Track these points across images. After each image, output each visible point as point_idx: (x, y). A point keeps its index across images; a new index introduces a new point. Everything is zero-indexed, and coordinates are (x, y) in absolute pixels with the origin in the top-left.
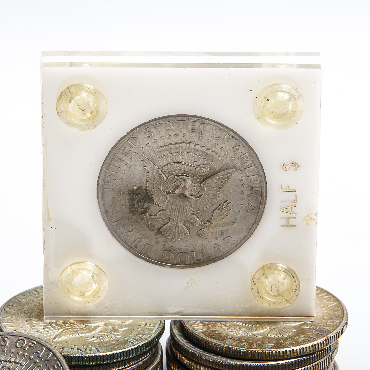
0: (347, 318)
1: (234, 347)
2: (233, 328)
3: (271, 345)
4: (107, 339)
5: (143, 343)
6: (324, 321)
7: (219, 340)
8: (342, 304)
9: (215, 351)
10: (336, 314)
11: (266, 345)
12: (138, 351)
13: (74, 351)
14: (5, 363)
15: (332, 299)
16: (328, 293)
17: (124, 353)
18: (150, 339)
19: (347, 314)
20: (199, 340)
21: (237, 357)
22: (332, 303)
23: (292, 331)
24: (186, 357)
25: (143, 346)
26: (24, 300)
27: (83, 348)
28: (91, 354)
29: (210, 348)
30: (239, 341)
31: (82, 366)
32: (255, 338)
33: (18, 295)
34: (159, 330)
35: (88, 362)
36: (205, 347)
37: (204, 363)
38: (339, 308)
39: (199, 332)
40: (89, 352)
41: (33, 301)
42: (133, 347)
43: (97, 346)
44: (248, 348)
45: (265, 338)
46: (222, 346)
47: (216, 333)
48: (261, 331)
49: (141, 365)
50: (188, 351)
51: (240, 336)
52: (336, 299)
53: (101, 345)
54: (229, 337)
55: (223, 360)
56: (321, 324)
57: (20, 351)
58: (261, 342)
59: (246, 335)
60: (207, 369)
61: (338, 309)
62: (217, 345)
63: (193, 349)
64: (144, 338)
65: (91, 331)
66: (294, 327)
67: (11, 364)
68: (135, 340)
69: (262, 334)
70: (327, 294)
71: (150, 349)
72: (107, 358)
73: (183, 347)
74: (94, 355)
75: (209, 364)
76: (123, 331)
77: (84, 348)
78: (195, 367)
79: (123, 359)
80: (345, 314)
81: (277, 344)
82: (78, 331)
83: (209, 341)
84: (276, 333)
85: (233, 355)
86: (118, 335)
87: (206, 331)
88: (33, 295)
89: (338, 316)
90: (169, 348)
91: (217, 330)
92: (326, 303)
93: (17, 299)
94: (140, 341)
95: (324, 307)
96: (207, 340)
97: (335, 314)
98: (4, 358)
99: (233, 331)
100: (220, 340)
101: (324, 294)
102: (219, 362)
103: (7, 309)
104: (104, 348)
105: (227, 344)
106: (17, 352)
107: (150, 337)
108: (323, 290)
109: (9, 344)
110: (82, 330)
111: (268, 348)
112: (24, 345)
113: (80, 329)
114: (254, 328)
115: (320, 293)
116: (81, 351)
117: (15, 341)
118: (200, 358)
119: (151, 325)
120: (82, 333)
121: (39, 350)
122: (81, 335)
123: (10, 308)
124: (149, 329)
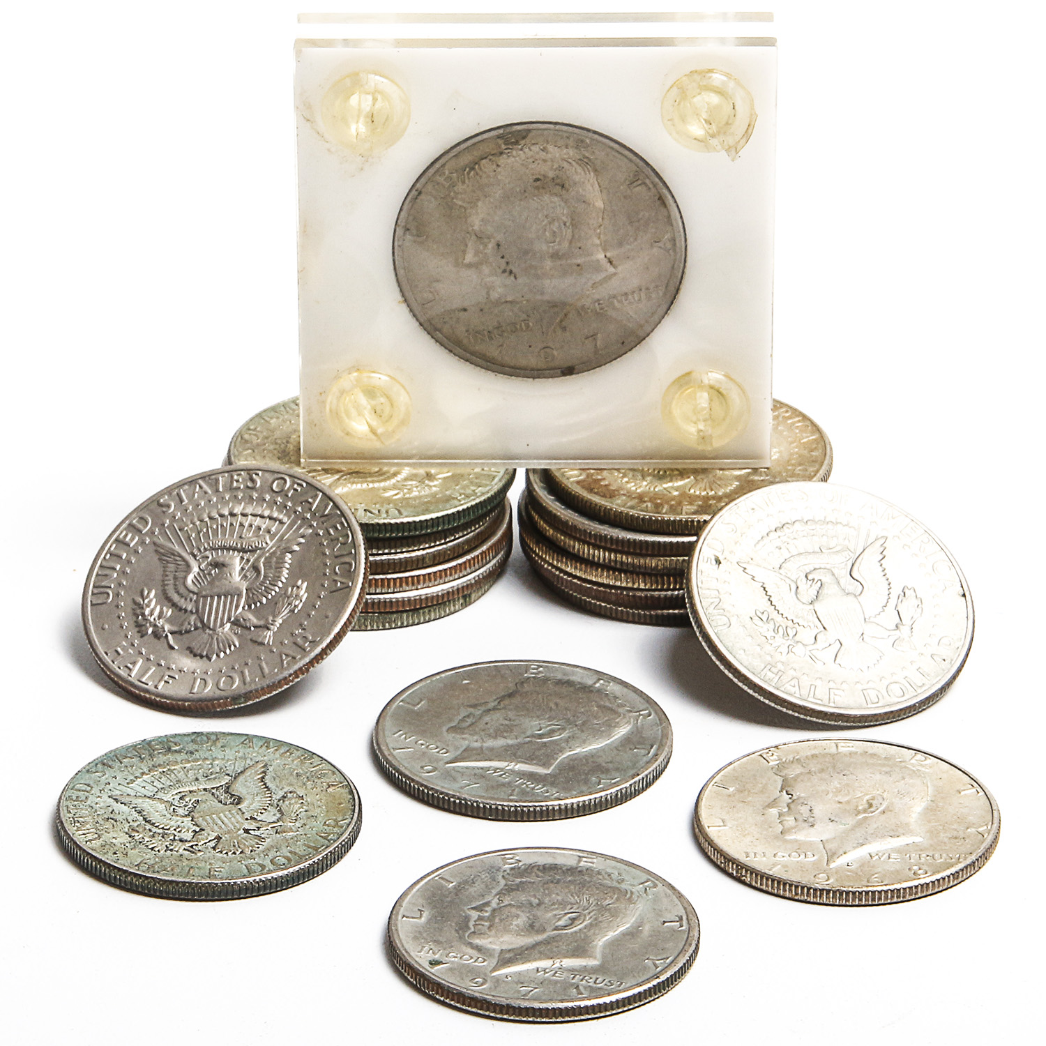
1: (629, 510)
2: (631, 476)
3: (693, 508)
4: (415, 494)
5: (478, 501)
6: (790, 468)
7: (604, 496)
8: (825, 439)
9: (596, 515)
10: (812, 456)
11: (684, 507)
12: (469, 514)
13: (359, 514)
14: (254, 518)
15: (810, 428)
16: (805, 417)
18: (489, 495)
19: (830, 455)
20: (572, 495)
22: (809, 435)
23: (732, 483)
24: (551, 525)
25: (477, 507)
26: (274, 420)
27: (374, 509)
28: (388, 520)
29: (589, 511)
30: (638, 499)
31: (373, 539)
32: (667, 495)
33: (265, 411)
34: (504, 478)
35: (382, 533)
36: (580, 507)
37: (580, 535)
38: (820, 446)
39: (573, 481)
40: (385, 516)
41: (290, 422)
42: (460, 508)
43: (398, 504)
44: (652, 513)
45: (685, 497)
46: (608, 507)
47: (601, 485)
48: (680, 483)
49: (474, 537)
50: (555, 515)
51: (641, 491)
52: (816, 429)
53: (406, 503)
54: (622, 492)
55: (614, 533)
57: (279, 499)
58: (676, 502)
59: (652, 489)
61: (816, 448)
62: (600, 506)
63: (563, 511)
64: (479, 492)
65: (388, 478)
66: (738, 478)
67: (264, 520)
69: (680, 488)
70: (803, 420)
71: (490, 510)
72: (415, 525)
73: (546, 507)
74: (393, 521)
75: (590, 538)
76: (445, 478)
77: (376, 509)
79: (443, 527)
80: (827, 457)
81: (702, 507)
82: (367, 477)
84: (704, 486)
86: (434, 486)
87: (584, 481)
88: (291, 412)
89: (815, 459)
90: (523, 508)
91: (604, 479)
92: (798, 435)
93: (264, 419)
94: (473, 498)
95: (795, 442)
98: (251, 509)
99: (631, 481)
100: (606, 497)
101: (797, 419)
102: (606, 536)
103: (246, 437)
104: (411, 509)
105: (617, 505)
106: (275, 500)
107: (489, 490)
108: (796, 413)
109: (261, 485)
110: (373, 476)
111: (687, 514)
112: (286, 488)
113: (371, 475)
114: (667, 477)
115: (790, 418)
116: (371, 515)
117: (271, 480)
118: (574, 528)
119: (493, 469)
120: (373, 482)
121: (312, 498)
122: (371, 485)
123: (250, 434)
124: (489, 476)
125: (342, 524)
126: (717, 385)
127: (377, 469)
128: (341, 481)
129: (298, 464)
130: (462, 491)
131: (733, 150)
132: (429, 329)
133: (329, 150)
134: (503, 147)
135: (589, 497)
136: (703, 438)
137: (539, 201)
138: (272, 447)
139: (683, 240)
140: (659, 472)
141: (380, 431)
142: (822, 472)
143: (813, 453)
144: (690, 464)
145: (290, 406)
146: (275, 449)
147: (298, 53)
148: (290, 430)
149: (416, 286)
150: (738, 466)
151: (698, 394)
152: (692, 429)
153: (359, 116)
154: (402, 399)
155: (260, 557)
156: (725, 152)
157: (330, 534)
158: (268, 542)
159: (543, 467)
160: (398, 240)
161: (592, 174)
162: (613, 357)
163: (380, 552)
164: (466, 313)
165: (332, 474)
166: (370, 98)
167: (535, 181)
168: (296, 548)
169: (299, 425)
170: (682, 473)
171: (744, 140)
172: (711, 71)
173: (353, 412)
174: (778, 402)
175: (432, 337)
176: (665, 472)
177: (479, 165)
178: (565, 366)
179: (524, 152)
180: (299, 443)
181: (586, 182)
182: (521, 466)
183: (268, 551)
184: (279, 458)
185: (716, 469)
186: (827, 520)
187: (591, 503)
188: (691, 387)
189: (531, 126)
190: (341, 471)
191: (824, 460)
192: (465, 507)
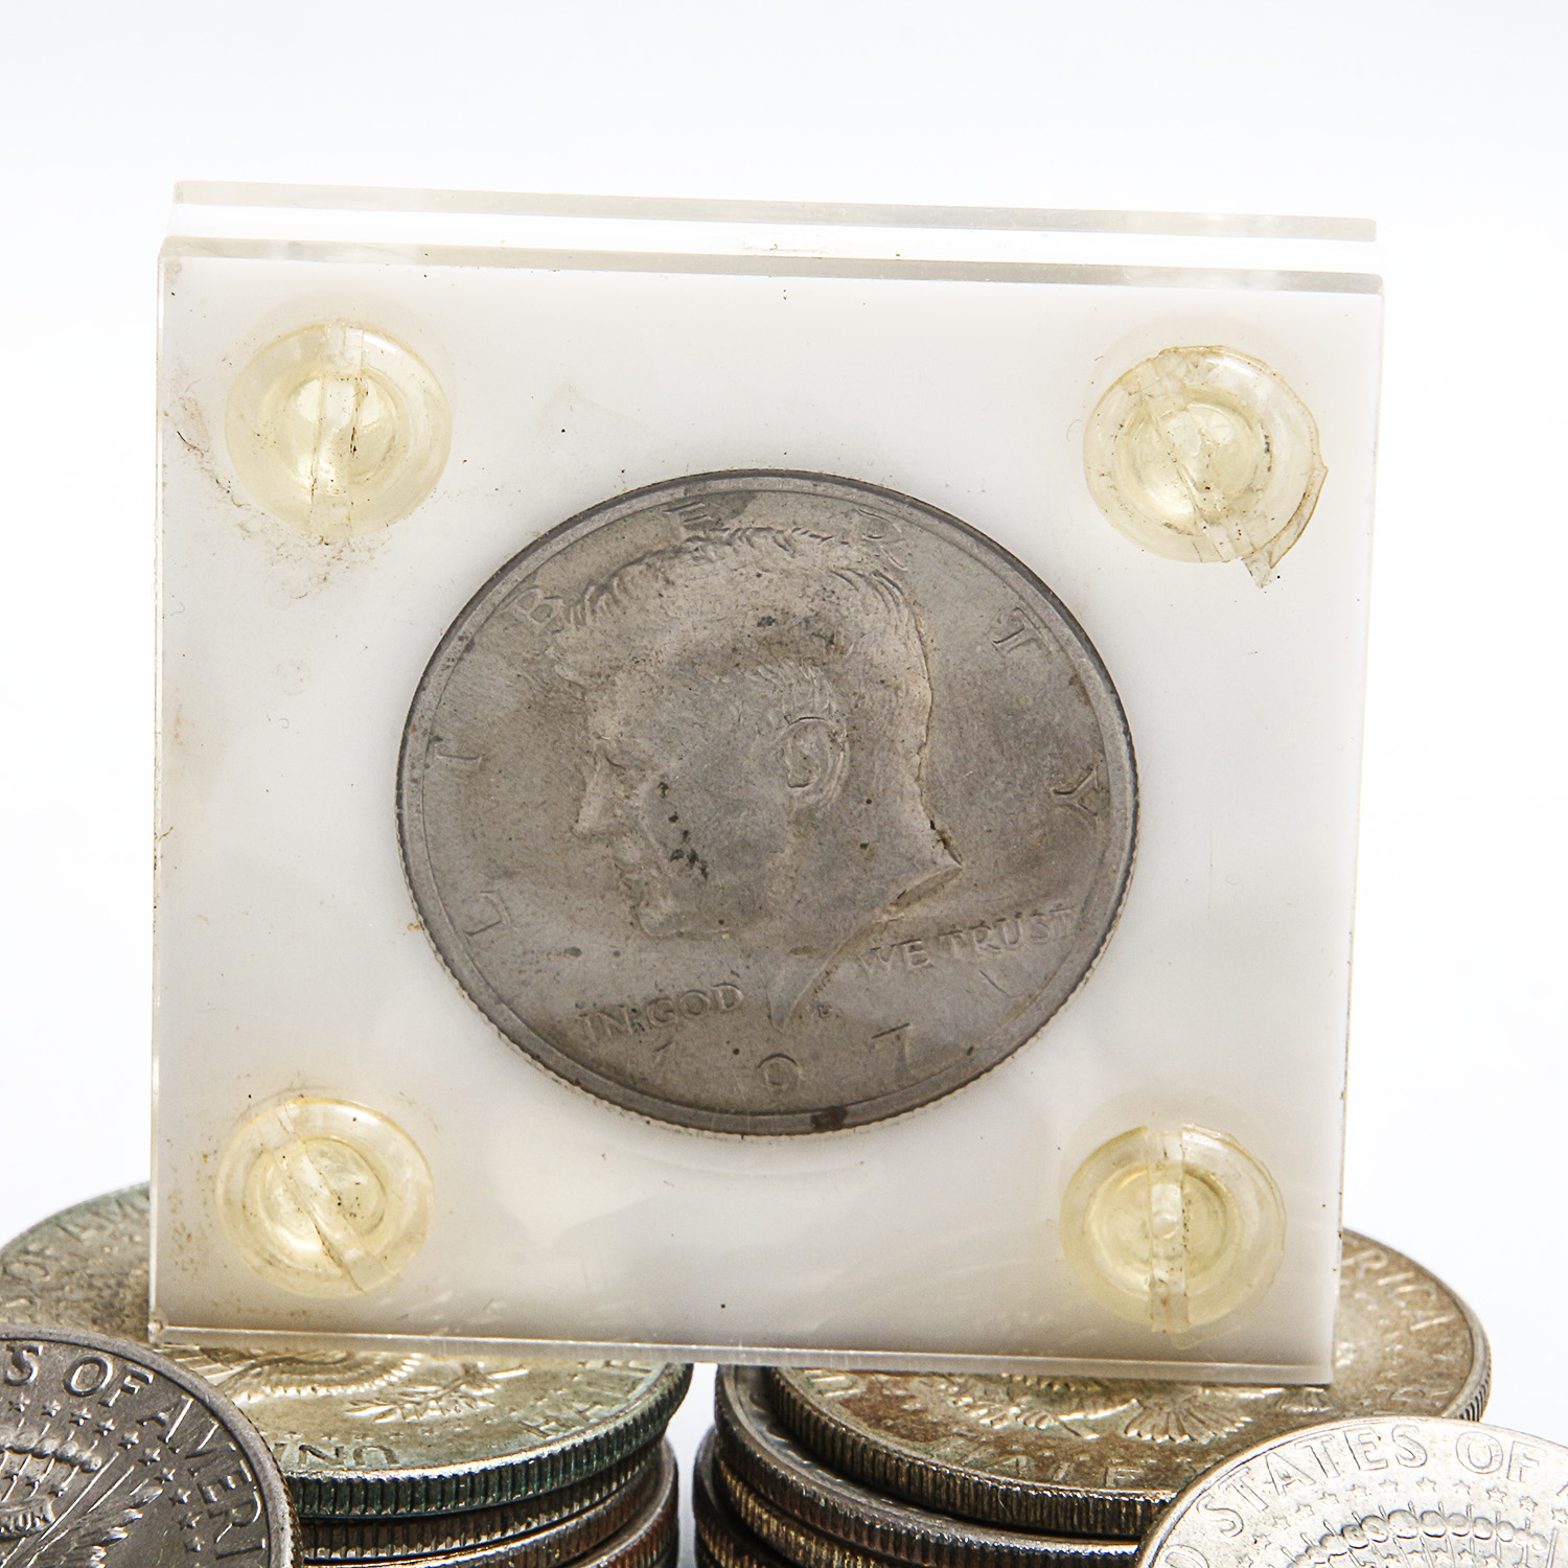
0: (1483, 1382)
1: (971, 1471)
2: (981, 1394)
3: (1133, 1474)
4: (433, 1414)
5: (590, 1435)
6: (1381, 1387)
7: (911, 1436)
8: (1471, 1324)
9: (887, 1482)
10: (1437, 1362)
11: (1112, 1470)
12: (566, 1469)
13: (285, 1454)
14: (17, 1458)
15: (1434, 1297)
16: (1421, 1273)
17: (504, 1474)
18: (620, 1423)
19: (1484, 1363)
20: (829, 1434)
21: (979, 1516)
22: (1431, 1313)
23: (1235, 1418)
24: (773, 1509)
25: (588, 1451)
26: (92, 1233)
27: (327, 1446)
28: (360, 1474)
29: (870, 1471)
30: (996, 1446)
31: (317, 1522)
32: (1069, 1440)
33: (69, 1211)
34: (662, 1384)
35: (342, 1507)
36: (849, 1463)
37: (847, 1534)
38: (1458, 1340)
39: (833, 1399)
40: (352, 1462)
41: (131, 1238)
42: (544, 1452)
43: (387, 1437)
44: (1030, 1479)
45: (1112, 1443)
46: (920, 1463)
47: (904, 1410)
48: (1103, 1414)
49: (577, 1533)
50: (784, 1480)
51: (1005, 1429)
52: (1450, 1300)
53: (409, 1435)
54: (955, 1430)
55: (932, 1527)
56: (1367, 1398)
57: (85, 1411)
58: (1092, 1458)
59: (1032, 1425)
60: (859, 1563)
61: (1448, 1344)
62: (898, 1460)
63: (804, 1472)
64: (595, 1415)
65: (370, 1376)
66: (1248, 1407)
67: (42, 1463)
68: (553, 1424)
69: (1103, 1425)
70: (1416, 1278)
71: (619, 1463)
72: (427, 1490)
73: (765, 1463)
74: (370, 1477)
75: (871, 1540)
76: (510, 1381)
77: (331, 1446)
78: (810, 1552)
79: (499, 1498)
80: (1478, 1366)
81: (1158, 1470)
82: (312, 1373)
83: (867, 1438)
84: (1163, 1424)
85: (962, 1506)
86: (483, 1398)
87: (861, 1399)
88: (135, 1216)
89: (1445, 1371)
90: (706, 1472)
91: (912, 1397)
92: (1404, 1313)
93: (65, 1229)
94: (578, 1428)
95: (1395, 1329)
96: (859, 1436)
97: (1435, 1361)
98: (12, 1437)
99: (980, 1403)
100: (915, 1439)
101: (1401, 1277)
102: (910, 1534)
103: (17, 1268)
104: (419, 1450)
105: (941, 1457)
106: (73, 1415)
107: (621, 1411)
108: (1398, 1261)
109: (40, 1376)
110: (330, 1371)
111: (1117, 1483)
112: (103, 1386)
113: (323, 1367)
114: (1070, 1399)
115: (1384, 1273)
116: (315, 1459)
117: (69, 1362)
118: (832, 1514)
119: (632, 1364)
120: (328, 1383)
121: (166, 1410)
122: (322, 1391)
123: (27, 1264)
124: (621, 1379)
125: (239, 1474)
126: (1203, 1166)
127: (340, 1355)
128: (247, 1379)
129: (142, 1334)
130: (554, 1414)
131: (1262, 558)
132: (483, 998)
133: (242, 526)
134: (684, 534)
135: (872, 1437)
136: (1164, 1302)
137: (769, 676)
138: (79, 1295)
139: (1130, 788)
140: (1050, 1386)
141: (351, 1254)
142: (1462, 1400)
143: (1442, 1357)
144: (1129, 1369)
145: (127, 1204)
146: (88, 1300)
147: (172, 272)
148: (130, 1255)
149: (454, 887)
150: (1252, 1379)
151: (1157, 1189)
152: (1137, 1279)
153: (319, 436)
154: (410, 1173)
155: (27, 1554)
156: (1242, 563)
157: (208, 1501)
158: (51, 1517)
159: (759, 1363)
160: (413, 767)
161: (905, 612)
162: (945, 1087)
163: (336, 1556)
164: (577, 961)
165: (226, 1362)
166: (350, 391)
167: (759, 625)
168: (120, 1533)
169: (147, 1245)
170: (1109, 1391)
171: (1293, 529)
172: (1212, 351)
173: (286, 1206)
174: (1355, 1235)
175: (491, 1019)
176: (1067, 1386)
177: (621, 579)
178: (824, 1104)
179: (736, 551)
180: (147, 1288)
181: (891, 630)
182: (704, 1357)
183: (49, 1538)
184: (94, 1322)
185: (1194, 1384)
186: (1475, 1513)
187: (876, 1452)
188: (1136, 1170)
189: (754, 484)
190: (252, 1357)
191: (1470, 1370)
192: (556, 1448)
